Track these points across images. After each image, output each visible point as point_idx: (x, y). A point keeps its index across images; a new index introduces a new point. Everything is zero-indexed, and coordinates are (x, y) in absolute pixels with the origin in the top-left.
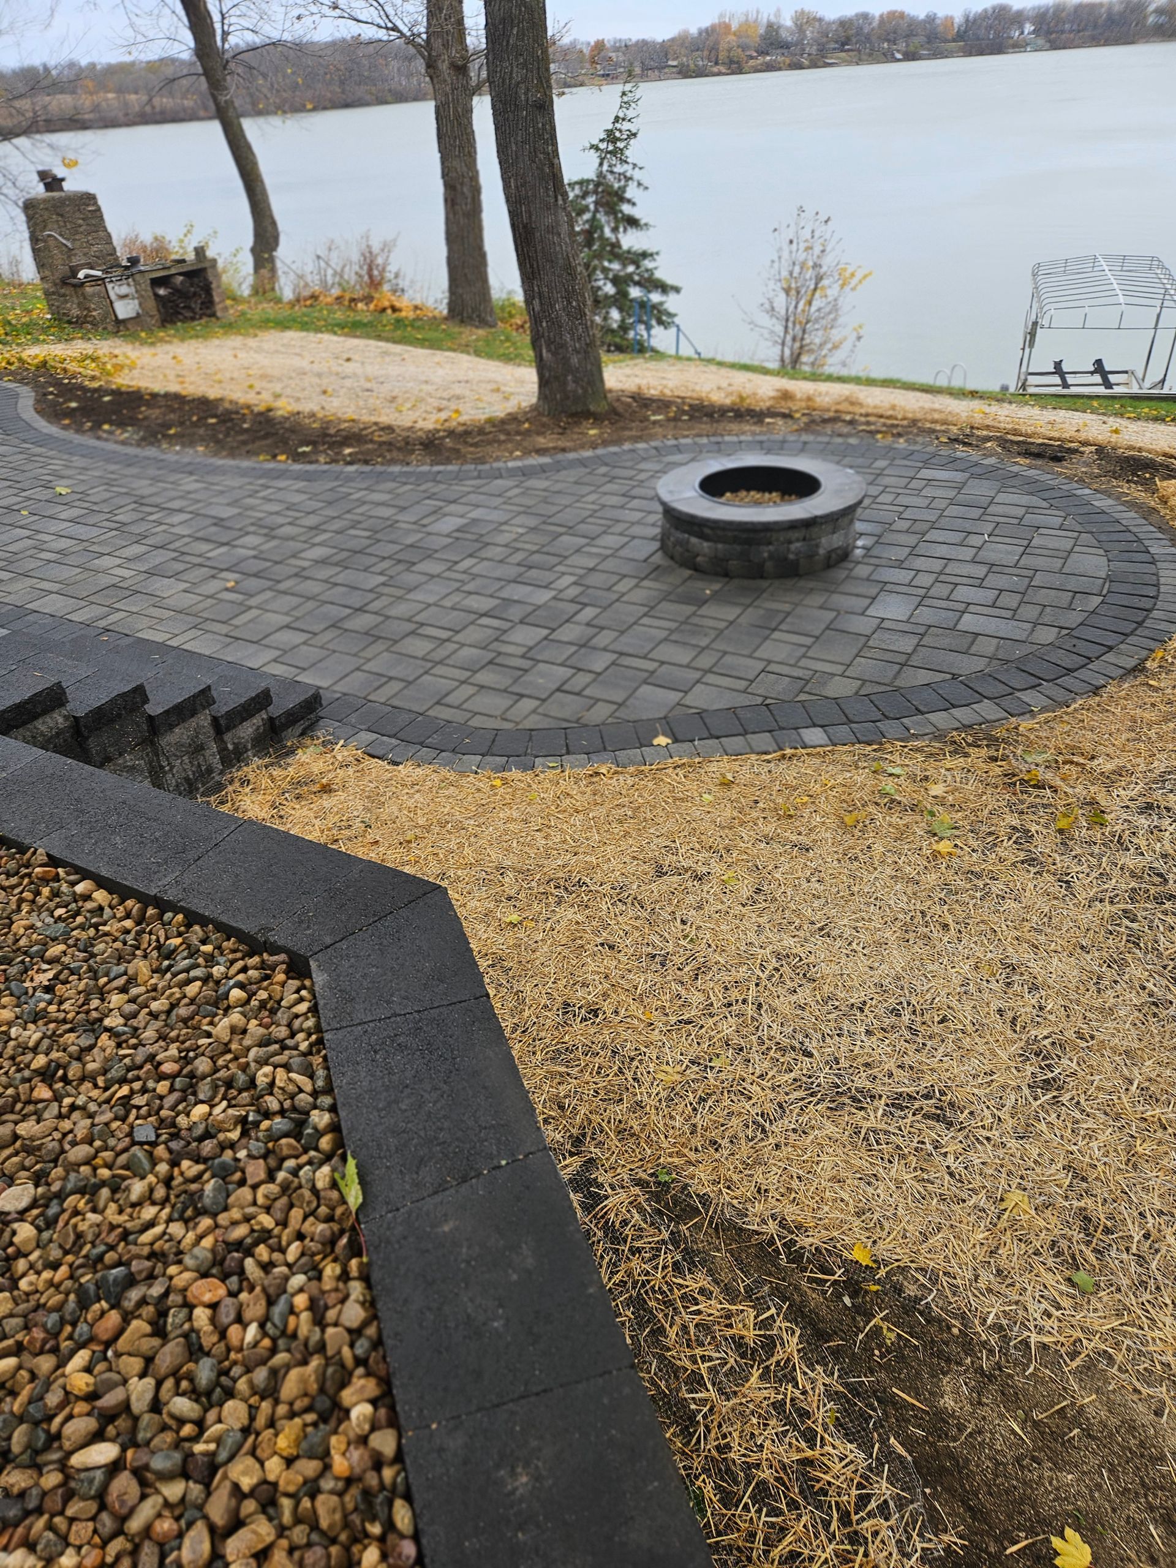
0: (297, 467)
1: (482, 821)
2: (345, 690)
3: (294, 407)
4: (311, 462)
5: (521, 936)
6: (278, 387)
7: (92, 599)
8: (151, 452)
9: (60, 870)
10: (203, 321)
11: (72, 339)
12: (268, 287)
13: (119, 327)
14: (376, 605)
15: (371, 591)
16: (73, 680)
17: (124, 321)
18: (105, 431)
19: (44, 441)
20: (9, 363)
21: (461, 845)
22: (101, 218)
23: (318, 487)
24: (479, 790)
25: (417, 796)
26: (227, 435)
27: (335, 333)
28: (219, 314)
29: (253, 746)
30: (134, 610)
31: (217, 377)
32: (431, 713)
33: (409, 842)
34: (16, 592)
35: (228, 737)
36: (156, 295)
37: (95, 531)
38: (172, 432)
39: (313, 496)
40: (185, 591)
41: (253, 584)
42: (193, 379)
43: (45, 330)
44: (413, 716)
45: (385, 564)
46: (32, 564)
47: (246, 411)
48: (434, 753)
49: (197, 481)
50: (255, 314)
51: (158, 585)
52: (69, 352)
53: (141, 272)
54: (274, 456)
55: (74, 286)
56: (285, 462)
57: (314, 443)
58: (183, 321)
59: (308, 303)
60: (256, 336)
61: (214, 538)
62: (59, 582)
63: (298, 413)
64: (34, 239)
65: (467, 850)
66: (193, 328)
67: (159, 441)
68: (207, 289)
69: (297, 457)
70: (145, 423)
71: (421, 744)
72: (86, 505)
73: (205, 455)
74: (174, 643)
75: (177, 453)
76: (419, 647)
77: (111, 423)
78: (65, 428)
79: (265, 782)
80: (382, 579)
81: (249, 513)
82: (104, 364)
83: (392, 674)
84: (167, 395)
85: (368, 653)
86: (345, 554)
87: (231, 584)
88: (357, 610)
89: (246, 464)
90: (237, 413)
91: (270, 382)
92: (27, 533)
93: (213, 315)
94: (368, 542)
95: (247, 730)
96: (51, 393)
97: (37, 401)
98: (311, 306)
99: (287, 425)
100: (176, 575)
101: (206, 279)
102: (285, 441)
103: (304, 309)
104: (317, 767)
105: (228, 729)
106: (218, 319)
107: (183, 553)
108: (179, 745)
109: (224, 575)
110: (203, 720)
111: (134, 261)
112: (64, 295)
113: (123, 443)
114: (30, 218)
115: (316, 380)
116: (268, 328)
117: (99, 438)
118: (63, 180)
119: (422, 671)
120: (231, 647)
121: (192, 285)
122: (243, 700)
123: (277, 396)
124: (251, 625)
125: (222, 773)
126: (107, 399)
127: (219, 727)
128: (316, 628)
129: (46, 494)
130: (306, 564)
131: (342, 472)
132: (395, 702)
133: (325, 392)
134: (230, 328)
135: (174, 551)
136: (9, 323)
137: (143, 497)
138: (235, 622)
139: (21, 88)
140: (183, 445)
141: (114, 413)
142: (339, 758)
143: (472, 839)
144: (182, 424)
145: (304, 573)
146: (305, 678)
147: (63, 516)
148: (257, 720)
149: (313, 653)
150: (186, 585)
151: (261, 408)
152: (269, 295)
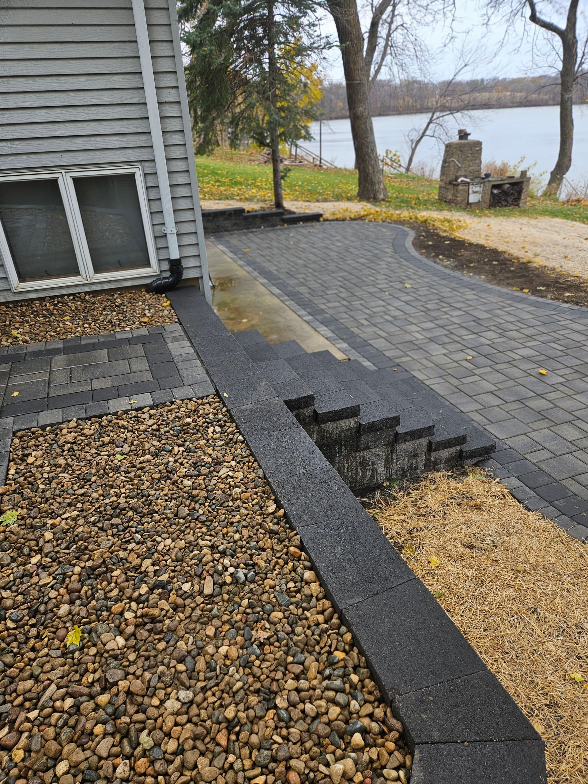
0: (533, 298)
1: (576, 581)
2: (511, 445)
3: (543, 263)
4: (542, 297)
5: (579, 695)
6: (538, 250)
7: (398, 346)
8: (457, 274)
9: (303, 553)
10: (510, 208)
11: (443, 210)
12: (553, 192)
13: (468, 207)
14: (552, 396)
15: (551, 385)
16: (368, 401)
17: (471, 204)
18: (439, 259)
19: (410, 258)
20: (411, 218)
21: (554, 593)
22: (480, 154)
23: (541, 312)
24: (581, 556)
25: (535, 539)
26: (500, 272)
27: (584, 222)
28: (520, 205)
29: (445, 463)
30: (416, 357)
31: (507, 240)
32: (564, 483)
33: (519, 571)
34: (367, 333)
35: (433, 454)
36: (492, 193)
37: (414, 310)
38: (472, 265)
39: (536, 317)
40: (444, 355)
41: (482, 360)
42: (493, 238)
43: (433, 204)
44: (551, 480)
45: (568, 371)
46: (379, 320)
47: (515, 261)
48: (557, 513)
49: (474, 294)
50: (540, 207)
51: (432, 347)
52: (439, 217)
53: (489, 181)
54: (522, 289)
55: (454, 185)
56: (527, 293)
57: (548, 286)
58: (500, 207)
59: (573, 203)
60: (537, 218)
61: (470, 329)
62: (388, 333)
63: (545, 267)
64: (445, 161)
65: (558, 600)
66: (504, 211)
67: (463, 269)
68: (520, 192)
69: (535, 292)
70: (461, 258)
71: (550, 503)
72: (415, 295)
73: (484, 281)
74: (427, 383)
75: (470, 277)
76: (571, 433)
77: (444, 255)
78: (422, 254)
79: (443, 487)
80: (562, 380)
81: (495, 319)
82: (453, 224)
83: (546, 445)
84: (477, 245)
85: (535, 426)
86: (543, 357)
87: (469, 358)
88: (538, 395)
89: (504, 290)
90: (511, 261)
91: (536, 246)
92: (383, 303)
93: (518, 205)
94: (560, 353)
95: (445, 453)
96: (423, 236)
97: (415, 239)
98: (575, 205)
99: (535, 273)
100: (443, 344)
101: (521, 187)
102: (531, 281)
103: (570, 207)
104: (477, 490)
105: (435, 450)
106: (519, 207)
107: (452, 333)
108: (406, 451)
109: (469, 351)
110: (424, 442)
111: (487, 176)
112: (448, 189)
113: (445, 267)
114: (446, 151)
115: (563, 249)
116: (544, 215)
117: (435, 262)
118: (469, 134)
119: (567, 451)
120: (456, 395)
121: (512, 189)
122: (449, 437)
123: (536, 255)
124: (471, 385)
125: (423, 472)
126: (447, 242)
127: (430, 448)
128: (509, 399)
129: (399, 286)
130: (517, 357)
131: (559, 306)
132: (542, 466)
133: (566, 257)
134: (524, 213)
135: (448, 330)
136: (419, 199)
137: (444, 297)
138: (463, 380)
139: (467, 89)
140: (475, 273)
141: (448, 250)
142: (493, 489)
143: (565, 593)
144: (478, 261)
145: (513, 363)
146: (491, 428)
147: (403, 299)
148: (453, 450)
149: (501, 414)
150: (446, 351)
151: (525, 261)
152: (552, 197)
